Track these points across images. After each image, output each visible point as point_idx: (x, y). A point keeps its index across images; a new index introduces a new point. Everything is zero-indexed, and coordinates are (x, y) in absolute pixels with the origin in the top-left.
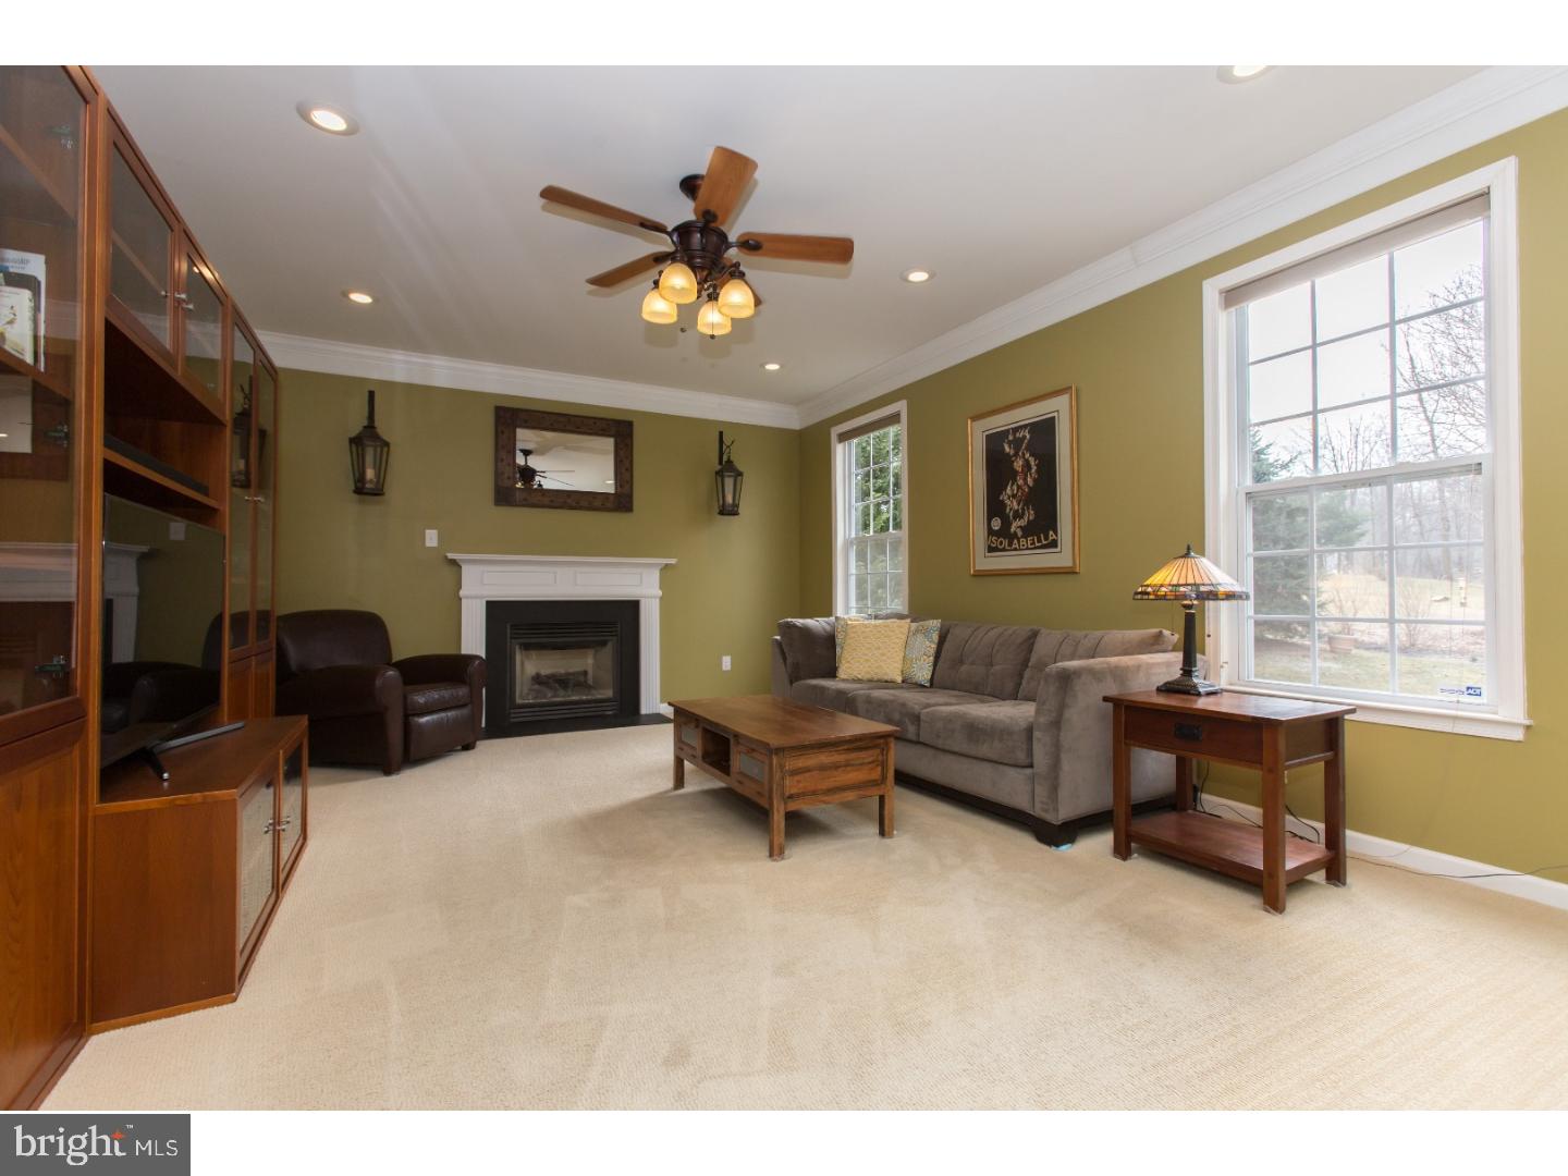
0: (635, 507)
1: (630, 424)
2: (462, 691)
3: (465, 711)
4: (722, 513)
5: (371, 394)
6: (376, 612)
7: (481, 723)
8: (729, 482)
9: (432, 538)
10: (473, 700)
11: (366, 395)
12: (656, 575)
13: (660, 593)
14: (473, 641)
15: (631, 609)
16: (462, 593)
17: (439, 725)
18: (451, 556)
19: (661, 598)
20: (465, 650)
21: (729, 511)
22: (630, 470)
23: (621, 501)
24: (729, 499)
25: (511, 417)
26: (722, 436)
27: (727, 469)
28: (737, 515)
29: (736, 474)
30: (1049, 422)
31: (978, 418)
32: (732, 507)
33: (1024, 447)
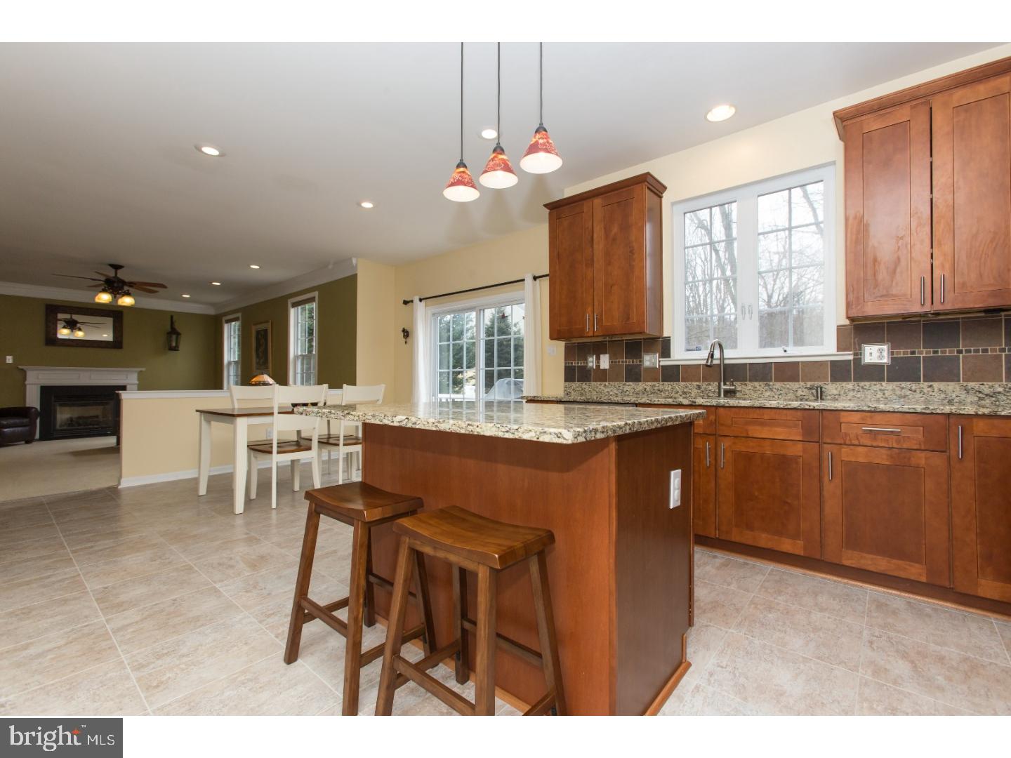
0: (124, 347)
1: (122, 312)
2: (25, 420)
3: (26, 429)
4: (170, 350)
8: (174, 337)
9: (10, 360)
10: (32, 424)
12: (135, 376)
13: (137, 382)
14: (33, 400)
15: (116, 389)
16: (26, 382)
17: (13, 433)
18: (20, 367)
19: (138, 385)
20: (28, 405)
21: (175, 349)
22: (121, 332)
23: (117, 344)
24: (174, 344)
25: (53, 309)
26: (172, 317)
27: (173, 332)
28: (178, 350)
29: (178, 334)
30: (266, 330)
31: (255, 324)
32: (175, 347)
33: (262, 336)
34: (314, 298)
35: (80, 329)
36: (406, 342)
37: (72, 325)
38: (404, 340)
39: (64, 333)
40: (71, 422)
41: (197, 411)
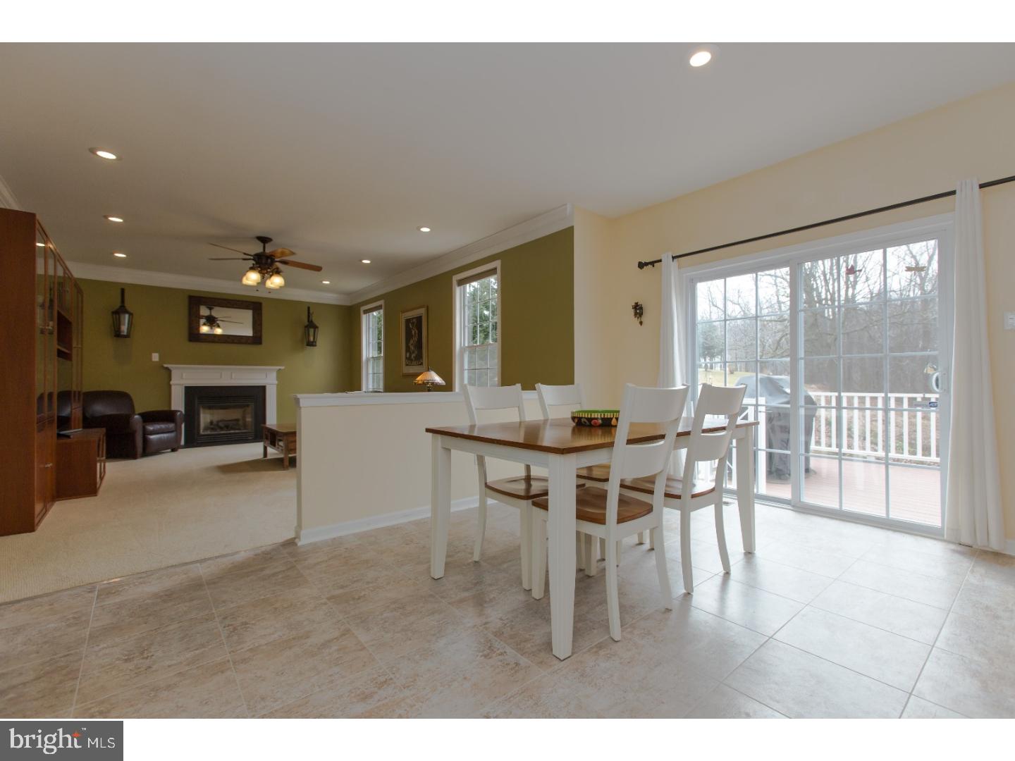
0: (263, 342)
1: (260, 304)
2: (171, 426)
3: (172, 435)
4: (308, 345)
5: (123, 291)
6: (127, 392)
7: (180, 440)
8: (312, 331)
9: (155, 357)
10: (177, 430)
11: (119, 291)
12: (274, 375)
13: (276, 382)
14: (178, 403)
15: (262, 389)
16: (171, 383)
17: (160, 439)
18: (165, 366)
19: (278, 385)
20: (173, 408)
21: (312, 344)
22: (261, 325)
23: (256, 339)
24: (312, 339)
25: (196, 301)
26: (309, 309)
27: (311, 325)
28: (315, 346)
29: (315, 327)
30: (421, 317)
31: (403, 312)
32: (313, 342)
33: (415, 326)
34: (496, 269)
35: (219, 326)
36: (641, 323)
37: (211, 321)
38: (636, 321)
39: (205, 329)
40: (212, 426)
41: (428, 430)
